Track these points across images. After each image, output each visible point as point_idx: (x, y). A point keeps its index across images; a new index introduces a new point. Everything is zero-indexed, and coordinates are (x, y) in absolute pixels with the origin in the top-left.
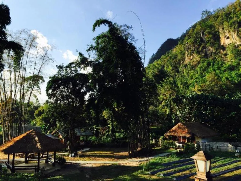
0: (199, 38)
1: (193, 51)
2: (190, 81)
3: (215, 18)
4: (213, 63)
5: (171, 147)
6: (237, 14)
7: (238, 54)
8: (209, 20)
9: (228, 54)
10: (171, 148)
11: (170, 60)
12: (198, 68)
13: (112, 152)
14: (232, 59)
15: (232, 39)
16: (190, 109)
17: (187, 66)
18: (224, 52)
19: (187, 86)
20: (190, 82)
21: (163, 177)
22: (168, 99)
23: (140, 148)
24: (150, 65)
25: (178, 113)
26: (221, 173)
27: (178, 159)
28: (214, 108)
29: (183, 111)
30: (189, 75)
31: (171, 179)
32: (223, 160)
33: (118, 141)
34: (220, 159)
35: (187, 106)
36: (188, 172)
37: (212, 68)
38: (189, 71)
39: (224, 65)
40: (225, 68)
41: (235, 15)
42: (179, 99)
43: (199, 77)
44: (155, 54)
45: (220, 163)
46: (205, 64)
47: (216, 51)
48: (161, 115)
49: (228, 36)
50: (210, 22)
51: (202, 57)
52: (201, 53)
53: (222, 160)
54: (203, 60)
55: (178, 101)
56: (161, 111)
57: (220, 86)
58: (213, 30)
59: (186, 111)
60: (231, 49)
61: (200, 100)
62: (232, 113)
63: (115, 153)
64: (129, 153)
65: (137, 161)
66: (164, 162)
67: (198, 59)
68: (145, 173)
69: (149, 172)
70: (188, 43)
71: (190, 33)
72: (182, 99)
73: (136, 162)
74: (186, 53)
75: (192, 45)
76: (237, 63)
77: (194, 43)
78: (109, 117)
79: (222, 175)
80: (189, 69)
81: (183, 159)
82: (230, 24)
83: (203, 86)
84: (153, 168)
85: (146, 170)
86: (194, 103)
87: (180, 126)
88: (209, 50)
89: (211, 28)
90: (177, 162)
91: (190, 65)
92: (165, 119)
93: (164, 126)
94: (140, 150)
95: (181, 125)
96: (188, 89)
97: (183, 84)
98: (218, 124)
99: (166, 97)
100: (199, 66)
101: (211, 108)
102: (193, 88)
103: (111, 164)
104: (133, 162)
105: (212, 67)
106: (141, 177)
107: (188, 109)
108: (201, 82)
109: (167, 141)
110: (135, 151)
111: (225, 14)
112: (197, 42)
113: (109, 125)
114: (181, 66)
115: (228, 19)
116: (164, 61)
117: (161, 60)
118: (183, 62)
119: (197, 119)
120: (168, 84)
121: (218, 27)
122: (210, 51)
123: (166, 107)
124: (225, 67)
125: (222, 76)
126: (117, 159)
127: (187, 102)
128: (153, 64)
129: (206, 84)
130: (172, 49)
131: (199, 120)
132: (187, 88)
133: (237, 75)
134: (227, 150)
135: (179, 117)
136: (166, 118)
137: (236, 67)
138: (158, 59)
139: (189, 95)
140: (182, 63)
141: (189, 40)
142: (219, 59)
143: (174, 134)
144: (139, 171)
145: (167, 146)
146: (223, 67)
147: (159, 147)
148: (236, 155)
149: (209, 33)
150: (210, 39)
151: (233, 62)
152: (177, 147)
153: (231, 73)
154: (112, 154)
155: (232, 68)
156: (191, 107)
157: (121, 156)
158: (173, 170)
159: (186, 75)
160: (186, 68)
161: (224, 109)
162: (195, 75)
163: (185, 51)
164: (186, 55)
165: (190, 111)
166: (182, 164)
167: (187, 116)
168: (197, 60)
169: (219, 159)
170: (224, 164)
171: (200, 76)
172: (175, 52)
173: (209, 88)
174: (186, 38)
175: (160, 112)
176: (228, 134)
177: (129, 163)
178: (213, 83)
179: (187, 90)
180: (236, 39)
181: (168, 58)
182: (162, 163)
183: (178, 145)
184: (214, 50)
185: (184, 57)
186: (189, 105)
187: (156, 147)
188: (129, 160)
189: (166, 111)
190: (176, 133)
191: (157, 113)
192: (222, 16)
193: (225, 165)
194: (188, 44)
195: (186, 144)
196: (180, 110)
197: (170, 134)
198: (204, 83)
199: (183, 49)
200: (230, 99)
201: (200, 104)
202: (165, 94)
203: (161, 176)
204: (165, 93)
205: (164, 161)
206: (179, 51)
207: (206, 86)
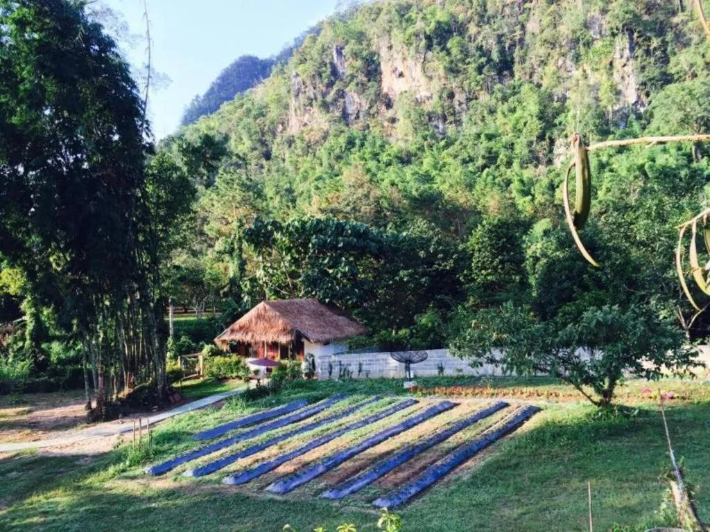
0: (328, 66)
1: (312, 100)
2: (300, 185)
3: (371, 14)
4: (361, 140)
5: (235, 374)
6: (424, 11)
7: (422, 121)
8: (357, 18)
9: (399, 120)
10: (233, 378)
11: (246, 120)
12: (322, 150)
13: (27, 408)
14: (406, 135)
15: (410, 79)
16: (295, 262)
17: (294, 141)
18: (390, 114)
19: (290, 197)
20: (300, 187)
21: (194, 478)
22: (233, 232)
23: (129, 387)
24: (186, 128)
25: (260, 273)
26: (365, 444)
27: (248, 413)
28: (357, 259)
29: (274, 269)
30: (299, 169)
31: (218, 482)
32: (374, 404)
33: (56, 367)
34: (366, 400)
35: (287, 254)
36: (273, 450)
37: (358, 154)
38: (298, 156)
39: (387, 146)
40: (389, 155)
41: (421, 15)
42: (263, 231)
43: (324, 176)
44: (202, 98)
45: (364, 412)
46: (342, 140)
47: (370, 108)
48: (211, 282)
49: (400, 69)
50: (357, 24)
51: (335, 121)
52: (331, 109)
53: (370, 402)
54: (336, 130)
55: (260, 237)
56: (211, 268)
57: (375, 202)
58: (364, 46)
59: (284, 269)
60: (407, 107)
61: (322, 237)
62: (402, 273)
63: (37, 410)
64: (89, 407)
65: (114, 431)
66: (205, 425)
67: (325, 126)
68: (131, 473)
69: (147, 469)
70: (297, 75)
71: (303, 46)
72: (271, 233)
73: (108, 438)
74: (293, 103)
75: (308, 83)
76: (418, 146)
77: (314, 75)
78: (24, 289)
79: (368, 451)
80: (299, 151)
81: (263, 410)
82: (407, 37)
83: (332, 198)
84: (164, 452)
85: (137, 462)
86: (305, 245)
87: (263, 312)
88: (353, 103)
89: (360, 41)
90: (245, 423)
91: (303, 140)
92: (224, 293)
93: (218, 315)
94: (129, 395)
95: (265, 308)
96: (294, 207)
97: (282, 193)
98: (365, 305)
99: (229, 226)
100: (327, 145)
101: (351, 259)
102: (307, 205)
103: (14, 453)
104: (99, 438)
105: (359, 151)
106: (114, 492)
107: (290, 261)
108: (328, 188)
109: (222, 358)
110: (112, 399)
111: (397, 7)
112: (324, 75)
113: (24, 318)
114: (278, 140)
115: (404, 24)
116: (228, 120)
117: (220, 116)
118: (284, 129)
119: (312, 291)
120: (235, 186)
121: (378, 42)
122: (355, 106)
123: (227, 257)
124: (389, 152)
125: (383, 177)
126: (40, 432)
127: (287, 241)
128: (195, 126)
129: (342, 194)
130: (253, 87)
131: (316, 294)
132: (290, 204)
133: (416, 176)
134: (384, 373)
135: (263, 286)
136: (226, 289)
137: (416, 155)
138: (211, 113)
139: (293, 221)
140: (281, 132)
141: (301, 68)
142: (375, 131)
143: (244, 338)
144: (111, 470)
145: (221, 373)
146: (386, 154)
147: (197, 378)
148: (407, 385)
149: (356, 55)
150: (357, 71)
151: (410, 142)
152: (250, 375)
153: (402, 171)
154: (25, 417)
155: (406, 159)
156: (297, 256)
157: (57, 420)
158: (228, 449)
159: (291, 168)
160: (290, 146)
161: (382, 262)
162: (314, 169)
163: (290, 98)
164: (293, 109)
165: (293, 268)
166: (257, 427)
167: (285, 283)
168: (321, 126)
169: (363, 401)
170: (376, 416)
171: (327, 173)
172: (262, 99)
173: (348, 205)
174: (294, 59)
175: (208, 271)
176: (390, 329)
177: (81, 443)
178: (360, 192)
179: (291, 208)
180: (418, 81)
181: (240, 111)
182: (198, 431)
183: (253, 368)
184: (364, 104)
185: (287, 115)
186: (293, 251)
187: (185, 380)
188: (85, 430)
189: (226, 269)
190: (250, 334)
191: (201, 276)
192: (389, 12)
193: (377, 418)
194: (299, 79)
195: (279, 364)
196: (264, 267)
197: (233, 337)
198: (338, 190)
199: (283, 90)
200: (398, 236)
201: (322, 248)
202: (226, 216)
203: (186, 478)
204: (224, 214)
205: (203, 424)
206: (274, 97)
207: (340, 200)
